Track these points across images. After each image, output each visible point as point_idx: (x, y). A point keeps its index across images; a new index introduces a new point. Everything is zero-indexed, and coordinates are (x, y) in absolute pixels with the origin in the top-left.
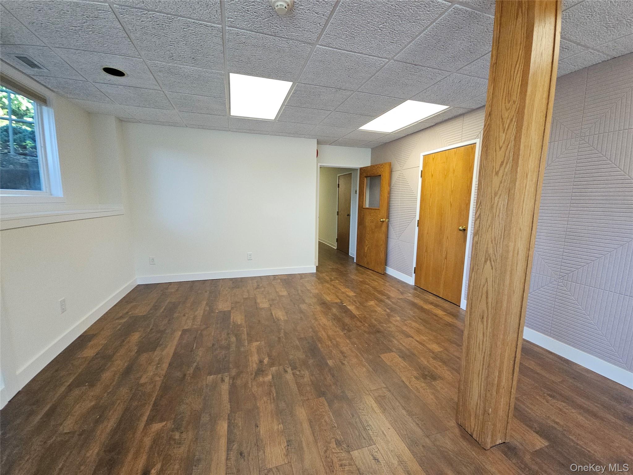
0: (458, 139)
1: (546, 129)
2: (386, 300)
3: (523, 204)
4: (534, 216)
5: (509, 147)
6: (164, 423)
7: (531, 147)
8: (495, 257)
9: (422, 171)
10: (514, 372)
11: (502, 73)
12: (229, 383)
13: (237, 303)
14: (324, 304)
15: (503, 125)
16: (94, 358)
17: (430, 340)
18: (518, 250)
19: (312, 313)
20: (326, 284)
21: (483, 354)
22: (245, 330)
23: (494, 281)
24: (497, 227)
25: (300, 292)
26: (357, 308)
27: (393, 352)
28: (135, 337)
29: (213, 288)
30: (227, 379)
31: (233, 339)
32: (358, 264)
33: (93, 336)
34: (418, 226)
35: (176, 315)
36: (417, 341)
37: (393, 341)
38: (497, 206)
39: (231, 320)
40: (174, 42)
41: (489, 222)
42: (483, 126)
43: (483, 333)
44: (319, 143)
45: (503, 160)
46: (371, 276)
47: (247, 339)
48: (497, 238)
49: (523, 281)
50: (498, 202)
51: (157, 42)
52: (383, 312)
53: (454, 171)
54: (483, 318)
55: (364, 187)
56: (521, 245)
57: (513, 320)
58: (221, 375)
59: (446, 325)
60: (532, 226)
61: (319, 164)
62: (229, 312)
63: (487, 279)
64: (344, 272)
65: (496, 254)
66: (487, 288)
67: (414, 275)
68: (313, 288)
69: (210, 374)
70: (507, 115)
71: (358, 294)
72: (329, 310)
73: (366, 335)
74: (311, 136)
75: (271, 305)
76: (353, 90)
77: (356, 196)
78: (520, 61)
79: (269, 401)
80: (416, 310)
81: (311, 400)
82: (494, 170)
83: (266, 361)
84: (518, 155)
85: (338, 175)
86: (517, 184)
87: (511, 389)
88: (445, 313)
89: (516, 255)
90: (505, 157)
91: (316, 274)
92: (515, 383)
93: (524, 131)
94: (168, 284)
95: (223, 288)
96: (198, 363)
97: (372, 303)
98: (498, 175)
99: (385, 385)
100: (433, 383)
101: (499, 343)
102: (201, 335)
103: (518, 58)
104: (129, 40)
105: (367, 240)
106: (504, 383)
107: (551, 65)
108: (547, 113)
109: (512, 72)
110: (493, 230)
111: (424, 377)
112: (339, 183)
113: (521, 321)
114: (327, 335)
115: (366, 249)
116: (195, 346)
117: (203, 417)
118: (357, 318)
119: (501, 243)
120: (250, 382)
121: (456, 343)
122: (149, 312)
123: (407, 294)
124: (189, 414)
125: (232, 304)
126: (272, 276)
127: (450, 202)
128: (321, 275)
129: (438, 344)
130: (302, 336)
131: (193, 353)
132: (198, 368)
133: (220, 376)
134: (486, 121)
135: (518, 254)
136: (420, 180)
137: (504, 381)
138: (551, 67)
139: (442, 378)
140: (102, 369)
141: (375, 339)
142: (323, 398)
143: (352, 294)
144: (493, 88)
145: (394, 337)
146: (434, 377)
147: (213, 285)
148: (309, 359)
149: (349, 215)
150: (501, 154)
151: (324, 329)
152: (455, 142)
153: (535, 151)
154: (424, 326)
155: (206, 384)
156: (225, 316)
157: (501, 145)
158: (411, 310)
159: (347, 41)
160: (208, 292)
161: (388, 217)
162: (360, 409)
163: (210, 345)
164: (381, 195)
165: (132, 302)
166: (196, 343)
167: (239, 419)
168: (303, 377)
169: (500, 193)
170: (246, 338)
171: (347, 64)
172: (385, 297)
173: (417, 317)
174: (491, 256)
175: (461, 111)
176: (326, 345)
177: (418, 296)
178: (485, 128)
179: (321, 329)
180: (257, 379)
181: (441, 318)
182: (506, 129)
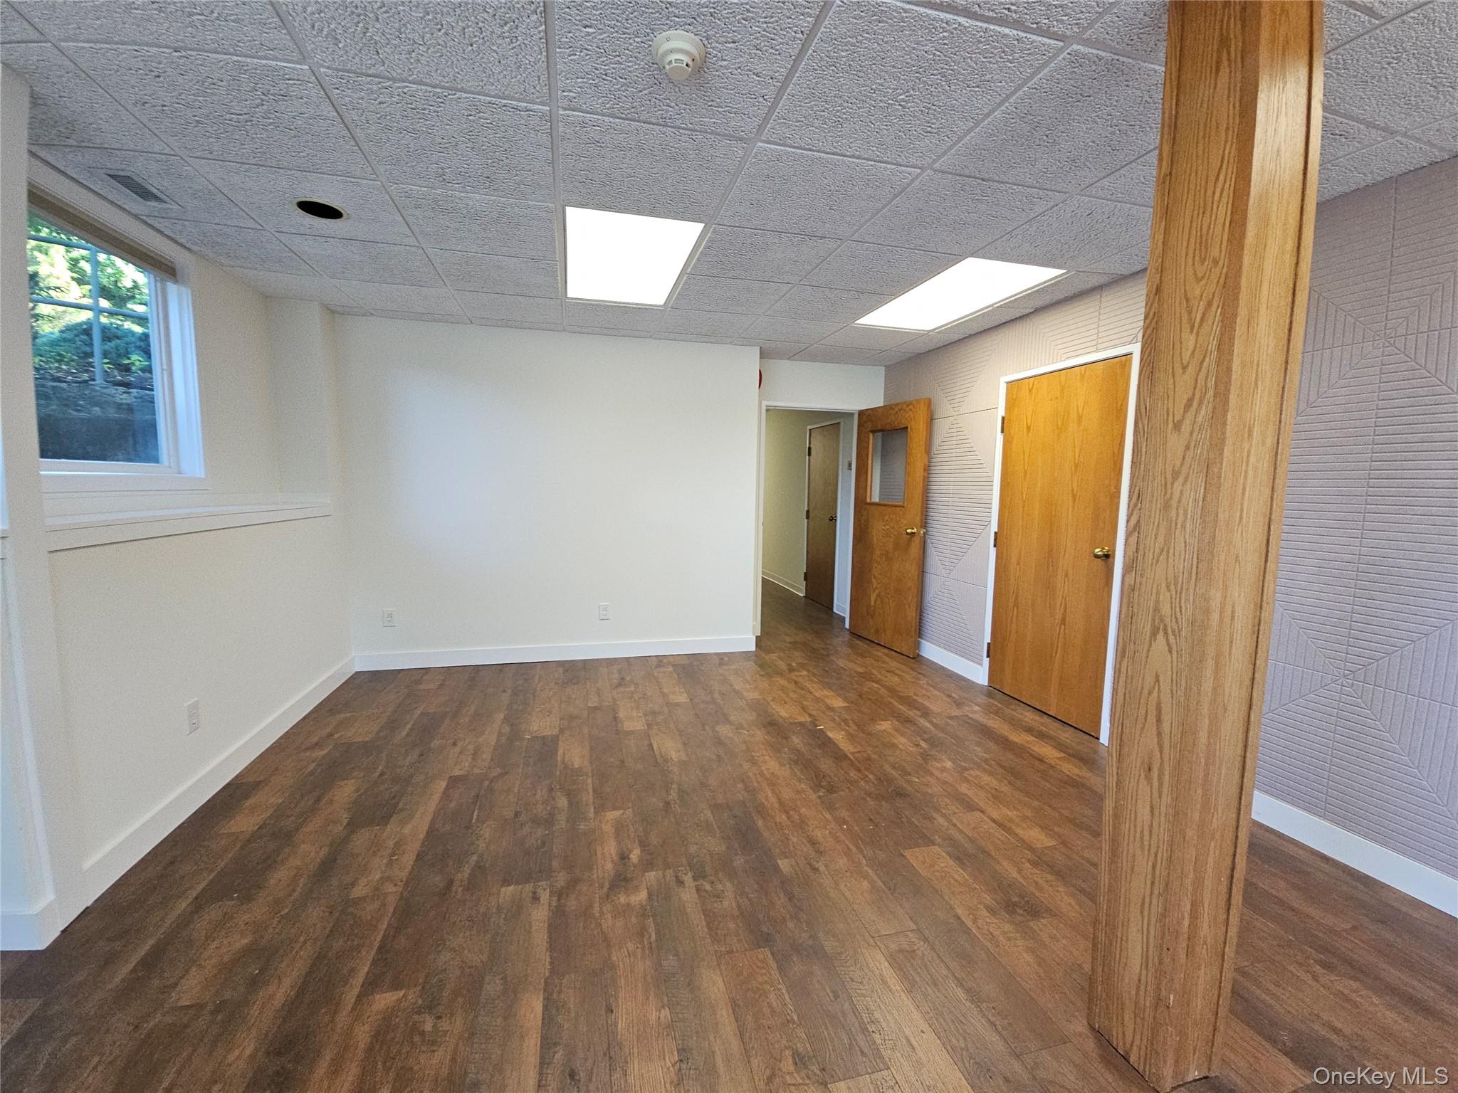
0: (1089, 344)
1: (1294, 323)
2: (919, 719)
3: (1243, 499)
4: (1272, 527)
5: (1205, 364)
6: (401, 993)
7: (1258, 366)
8: (1177, 622)
9: (1003, 418)
10: (1230, 904)
11: (1185, 197)
12: (550, 906)
13: (572, 718)
14: (772, 725)
15: (1190, 313)
16: (255, 836)
17: (1024, 818)
18: (1233, 607)
19: (744, 747)
20: (778, 679)
21: (1152, 858)
22: (589, 781)
23: (1174, 682)
24: (1180, 552)
25: (717, 695)
26: (851, 737)
27: (934, 844)
28: (345, 792)
29: (520, 682)
30: (545, 897)
31: (562, 802)
32: (853, 633)
33: (257, 786)
34: (995, 546)
35: (436, 743)
36: (994, 821)
37: (935, 819)
38: (1179, 501)
39: (559, 759)
40: (446, 146)
41: (1161, 539)
42: (1143, 315)
43: (1152, 808)
44: (763, 355)
45: (1191, 394)
46: (884, 662)
47: (594, 803)
48: (1180, 579)
49: (1248, 682)
50: (1181, 492)
51: (412, 146)
52: (911, 749)
53: (1080, 418)
54: (1150, 770)
55: (867, 455)
56: (1241, 598)
57: (1225, 778)
58: (532, 884)
59: (1066, 783)
60: (1267, 552)
61: (765, 403)
62: (555, 740)
63: (1157, 676)
64: (822, 651)
65: (1179, 617)
66: (1159, 697)
67: (986, 661)
68: (748, 688)
69: (506, 882)
70: (1198, 292)
71: (852, 702)
72: (785, 741)
73: (871, 803)
74: (746, 341)
75: (649, 726)
76: (841, 237)
77: (850, 474)
78: (1227, 169)
79: (639, 952)
80: (991, 745)
81: (737, 955)
82: (1171, 418)
83: (635, 855)
84: (1228, 383)
85: (809, 427)
86: (1226, 452)
87: (1225, 947)
88: (1062, 755)
89: (1227, 620)
90: (1195, 388)
91: (756, 654)
92: (1233, 932)
93: (1239, 330)
94: (423, 671)
95: (541, 684)
96: (481, 856)
97: (885, 726)
98: (1179, 430)
99: (915, 923)
100: (1031, 924)
101: (1191, 833)
102: (491, 790)
103: (1222, 161)
104: (353, 143)
105: (875, 577)
106: (1205, 930)
107: (1301, 176)
108: (1295, 285)
109: (1209, 193)
110: (1171, 561)
111: (1010, 908)
112: (812, 446)
113: (1245, 780)
114: (779, 800)
115: (873, 599)
116: (475, 817)
117: (489, 983)
118: (850, 759)
119: (1191, 591)
120: (597, 905)
121: (1088, 828)
122: (377, 733)
123: (969, 706)
124: (458, 972)
125: (561, 719)
126: (654, 659)
127: (1073, 490)
128: (767, 657)
129: (1044, 828)
130: (720, 799)
131: (470, 831)
132: (479, 868)
133: (529, 887)
134: (1149, 305)
135: (1233, 618)
136: (1000, 438)
137: (1205, 926)
138: (1301, 181)
139: (1053, 913)
140: (270, 863)
141: (892, 812)
142: (766, 949)
143: (838, 703)
144: (1165, 229)
145: (937, 810)
146: (1034, 911)
147: (522, 675)
148: (736, 854)
149: (833, 519)
150: (1185, 380)
151: (772, 785)
152: (1082, 351)
153: (1269, 375)
154: (1010, 783)
155: (498, 906)
156: (546, 749)
157: (1185, 363)
158: (979, 744)
159: (824, 132)
160: (509, 691)
161: (925, 524)
162: (853, 981)
163: (509, 814)
164: (907, 473)
165: (340, 712)
166: (479, 809)
167: (571, 991)
168: (718, 897)
169: (1184, 470)
170: (591, 800)
171: (826, 181)
172: (918, 713)
173: (993, 763)
174: (1168, 620)
175: (1095, 281)
176: (775, 823)
177: (997, 712)
178: (1148, 321)
179: (764, 784)
180: (615, 898)
181: (1052, 767)
182: (1196, 325)
